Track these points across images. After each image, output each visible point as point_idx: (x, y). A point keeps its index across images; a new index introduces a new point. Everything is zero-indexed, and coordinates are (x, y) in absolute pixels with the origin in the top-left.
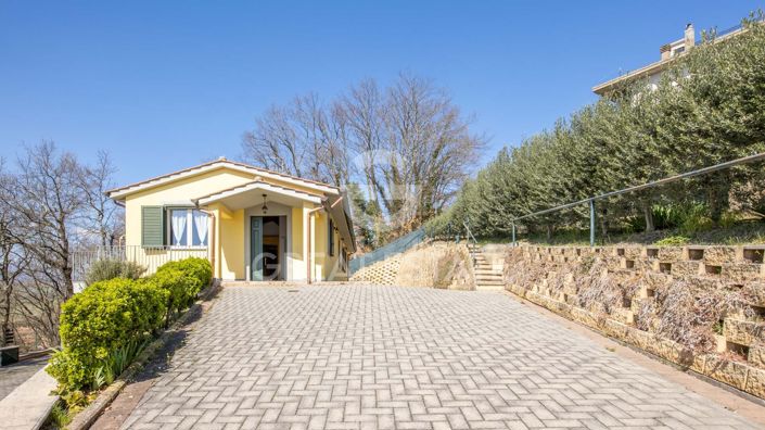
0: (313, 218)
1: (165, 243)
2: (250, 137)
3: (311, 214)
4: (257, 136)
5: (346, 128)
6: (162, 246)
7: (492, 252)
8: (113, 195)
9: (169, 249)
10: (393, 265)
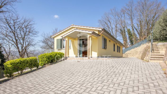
0: (90, 38)
1: (61, 48)
2: (100, 21)
3: (89, 37)
4: (101, 20)
5: (125, 14)
6: (60, 48)
7: (161, 46)
8: (52, 37)
9: (62, 49)
10: (137, 50)
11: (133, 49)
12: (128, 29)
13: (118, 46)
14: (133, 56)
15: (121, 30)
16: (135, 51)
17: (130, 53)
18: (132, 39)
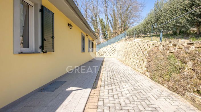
10: (114, 47)
11: (110, 45)
12: (101, 19)
13: (90, 41)
14: (110, 55)
15: (92, 18)
16: (112, 49)
17: (105, 51)
18: (105, 32)
